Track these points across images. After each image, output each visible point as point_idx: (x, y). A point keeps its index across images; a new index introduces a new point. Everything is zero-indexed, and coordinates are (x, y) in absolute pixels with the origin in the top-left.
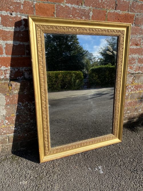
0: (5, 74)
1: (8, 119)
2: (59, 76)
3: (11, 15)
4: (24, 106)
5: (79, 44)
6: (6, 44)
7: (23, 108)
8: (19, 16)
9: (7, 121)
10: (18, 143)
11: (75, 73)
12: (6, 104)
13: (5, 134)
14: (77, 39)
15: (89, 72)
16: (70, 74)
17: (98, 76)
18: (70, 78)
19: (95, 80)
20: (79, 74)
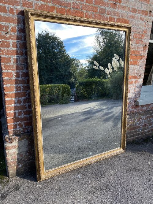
0: (28, 129)
2: (46, 90)
5: (65, 52)
9: (28, 154)
11: (62, 87)
12: (28, 145)
14: (64, 47)
15: (76, 86)
16: (58, 87)
17: (85, 89)
18: (57, 92)
19: (82, 93)
20: (67, 88)
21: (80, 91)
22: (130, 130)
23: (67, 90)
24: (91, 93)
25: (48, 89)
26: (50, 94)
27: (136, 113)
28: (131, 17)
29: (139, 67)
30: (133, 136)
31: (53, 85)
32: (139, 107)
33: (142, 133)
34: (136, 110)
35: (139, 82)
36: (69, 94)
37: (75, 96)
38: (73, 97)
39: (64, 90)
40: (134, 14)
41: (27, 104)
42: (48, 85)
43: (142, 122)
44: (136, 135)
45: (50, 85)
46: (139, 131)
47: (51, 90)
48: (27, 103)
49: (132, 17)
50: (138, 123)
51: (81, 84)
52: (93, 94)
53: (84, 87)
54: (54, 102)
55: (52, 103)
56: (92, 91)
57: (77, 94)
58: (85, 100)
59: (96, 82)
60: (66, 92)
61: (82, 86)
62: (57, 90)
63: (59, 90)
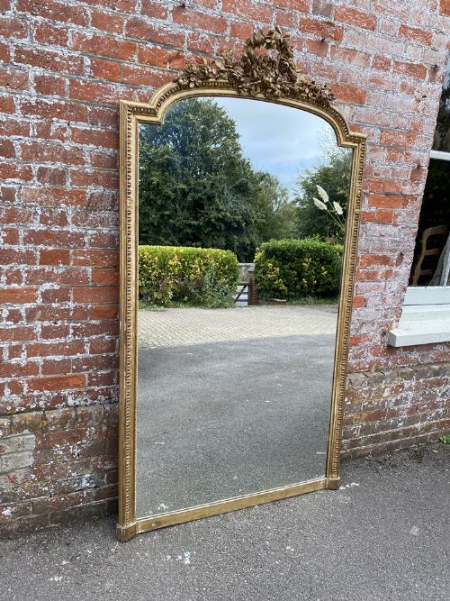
0: (38, 401)
1: (35, 473)
3: (55, 323)
4: (63, 450)
6: (45, 361)
7: (61, 452)
8: (66, 324)
9: (34, 476)
10: (47, 515)
11: (216, 258)
12: (36, 449)
13: (28, 497)
15: (258, 256)
16: (203, 258)
17: (281, 269)
18: (201, 270)
19: (271, 281)
20: (228, 261)
21: (264, 273)
22: (366, 420)
23: (229, 269)
24: (296, 284)
25: (175, 261)
26: (181, 276)
27: (388, 370)
28: (371, 81)
29: (396, 229)
30: (377, 439)
31: (190, 248)
32: (398, 352)
33: (406, 433)
34: (387, 360)
35: (397, 274)
36: (235, 279)
37: (250, 286)
38: (246, 290)
39: (219, 268)
40: (381, 73)
41: (40, 325)
42: (175, 248)
43: (406, 398)
44: (386, 437)
45: (182, 249)
46: (395, 426)
47: (183, 263)
48: (39, 320)
49: (377, 82)
50: (393, 400)
51: (270, 253)
52: (302, 287)
53: (277, 262)
54: (189, 300)
55: (185, 302)
56: (300, 276)
57: (256, 282)
58: (279, 303)
59: (313, 251)
60: (225, 273)
61: (273, 260)
62: (200, 266)
63: (205, 264)
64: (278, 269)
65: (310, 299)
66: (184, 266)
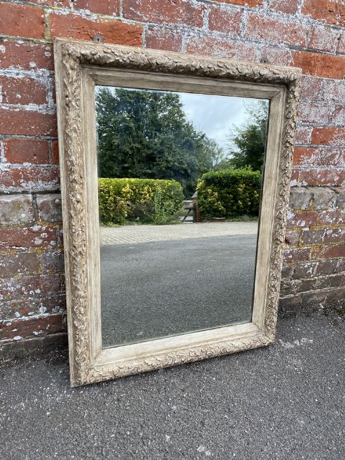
5: (184, 118)
15: (199, 185)
16: (152, 185)
17: (219, 193)
18: (150, 195)
19: (212, 203)
20: (173, 188)
21: (205, 198)
24: (233, 205)
25: (127, 189)
26: (133, 201)
37: (195, 210)
38: (192, 212)
39: (165, 194)
42: (127, 179)
45: (133, 180)
47: (134, 190)
51: (209, 182)
52: (238, 207)
53: (215, 188)
54: (140, 219)
55: (137, 221)
56: (235, 199)
57: (199, 205)
58: (219, 221)
59: (247, 178)
60: (171, 197)
61: (212, 186)
62: (149, 192)
63: (153, 191)
64: (216, 194)
65: (246, 217)
66: (135, 193)
